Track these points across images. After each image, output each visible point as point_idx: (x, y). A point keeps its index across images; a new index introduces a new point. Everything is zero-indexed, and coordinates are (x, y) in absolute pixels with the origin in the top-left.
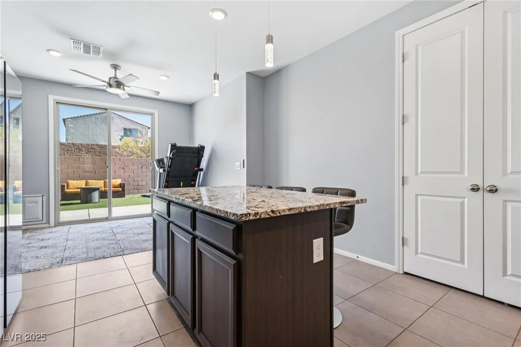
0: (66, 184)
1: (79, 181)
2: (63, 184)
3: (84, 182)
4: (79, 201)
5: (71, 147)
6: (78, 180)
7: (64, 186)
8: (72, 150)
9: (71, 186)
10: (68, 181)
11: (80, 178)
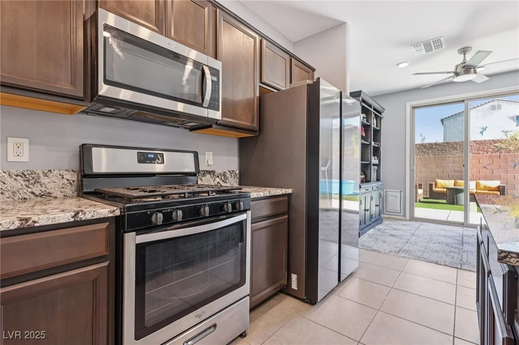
0: (434, 183)
1: (447, 181)
2: (431, 183)
3: (452, 182)
4: (445, 201)
5: (445, 146)
6: (447, 179)
7: (432, 184)
8: (446, 150)
9: (439, 185)
10: (437, 180)
11: (449, 178)
